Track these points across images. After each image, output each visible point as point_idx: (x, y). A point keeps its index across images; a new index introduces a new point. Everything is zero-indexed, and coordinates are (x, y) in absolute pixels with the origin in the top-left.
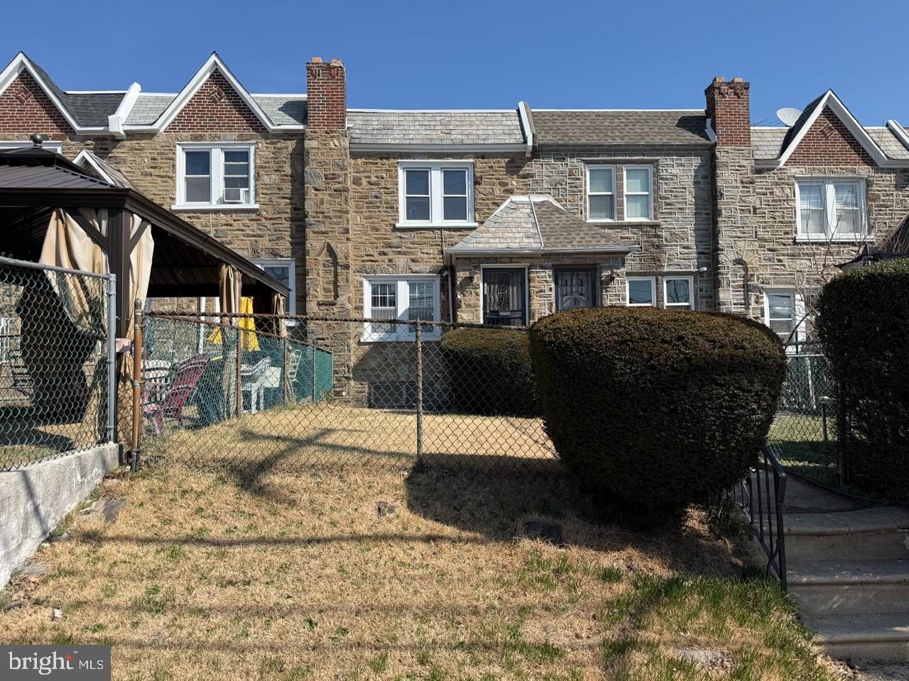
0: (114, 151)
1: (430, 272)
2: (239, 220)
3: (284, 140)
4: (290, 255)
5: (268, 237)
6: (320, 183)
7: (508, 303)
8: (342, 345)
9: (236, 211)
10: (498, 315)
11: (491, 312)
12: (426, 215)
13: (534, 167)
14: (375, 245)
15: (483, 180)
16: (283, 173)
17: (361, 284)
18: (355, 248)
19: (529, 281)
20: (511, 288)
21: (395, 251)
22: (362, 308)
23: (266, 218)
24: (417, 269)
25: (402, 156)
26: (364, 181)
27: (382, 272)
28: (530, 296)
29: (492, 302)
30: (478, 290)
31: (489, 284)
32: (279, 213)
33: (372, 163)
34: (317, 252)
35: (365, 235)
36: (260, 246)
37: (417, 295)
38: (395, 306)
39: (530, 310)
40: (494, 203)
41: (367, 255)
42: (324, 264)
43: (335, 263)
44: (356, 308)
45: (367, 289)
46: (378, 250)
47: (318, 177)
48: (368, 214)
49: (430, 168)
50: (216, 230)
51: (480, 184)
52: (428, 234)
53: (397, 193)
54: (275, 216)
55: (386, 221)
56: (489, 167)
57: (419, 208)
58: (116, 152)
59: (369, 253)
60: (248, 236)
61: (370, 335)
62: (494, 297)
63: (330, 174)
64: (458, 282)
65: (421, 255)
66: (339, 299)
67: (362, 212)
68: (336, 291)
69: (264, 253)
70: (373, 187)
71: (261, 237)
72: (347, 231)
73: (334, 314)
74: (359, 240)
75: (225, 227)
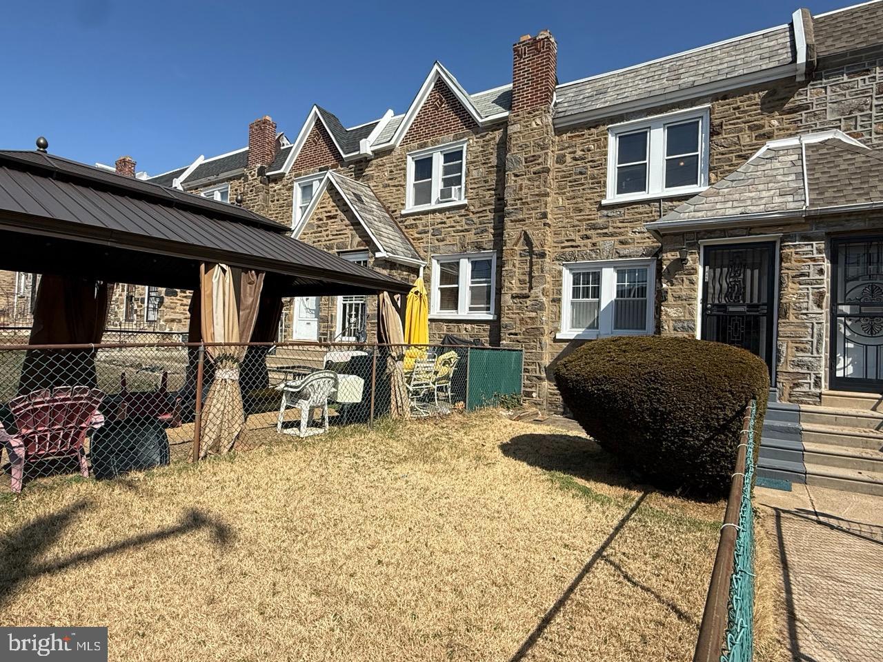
0: (366, 170)
1: (643, 255)
2: (451, 217)
3: (492, 131)
4: (492, 247)
5: (474, 231)
6: (521, 168)
7: (744, 293)
8: (534, 342)
9: (449, 209)
10: (725, 311)
11: (713, 305)
12: (642, 186)
13: (810, 95)
14: (577, 228)
15: (724, 127)
16: (490, 165)
17: (560, 272)
18: (555, 234)
19: (781, 260)
20: (749, 272)
21: (600, 234)
22: (559, 300)
23: (473, 212)
24: (626, 252)
25: (613, 120)
26: (568, 158)
27: (584, 259)
28: (781, 283)
29: (717, 292)
30: (693, 277)
31: (713, 268)
32: (484, 205)
33: (579, 136)
34: (513, 242)
35: (567, 218)
36: (467, 241)
37: (626, 284)
38: (598, 297)
39: (779, 303)
40: (740, 156)
41: (567, 241)
42: (520, 254)
43: (531, 253)
44: (553, 301)
45: (567, 278)
46: (581, 233)
47: (519, 162)
48: (571, 194)
49: (650, 128)
50: (433, 229)
51: (718, 134)
52: (641, 209)
53: (606, 165)
54: (481, 209)
55: (591, 199)
56: (734, 109)
57: (633, 178)
58: (368, 171)
59: (570, 238)
60: (458, 231)
61: (568, 331)
62: (721, 286)
63: (530, 157)
64: (665, 267)
65: (632, 235)
66: (532, 291)
67: (564, 193)
68: (530, 282)
69: (470, 247)
70: (579, 162)
71: (468, 231)
72: (545, 215)
73: (527, 307)
74: (560, 225)
75: (440, 226)
